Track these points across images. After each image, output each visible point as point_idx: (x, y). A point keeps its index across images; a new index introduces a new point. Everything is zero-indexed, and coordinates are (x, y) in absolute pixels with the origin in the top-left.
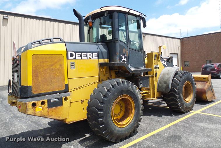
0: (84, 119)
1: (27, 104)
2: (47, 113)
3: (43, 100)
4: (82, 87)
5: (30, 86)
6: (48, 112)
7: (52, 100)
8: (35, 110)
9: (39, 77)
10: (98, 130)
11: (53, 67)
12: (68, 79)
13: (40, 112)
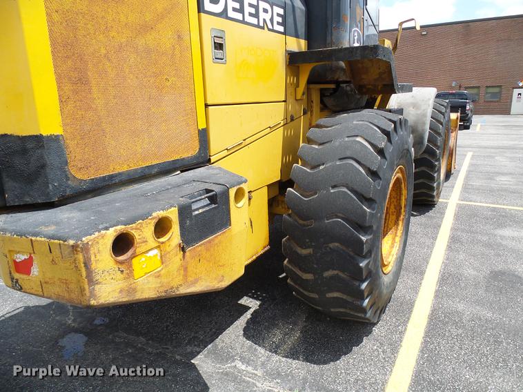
0: (254, 257)
1: (86, 249)
2: (182, 272)
3: (161, 214)
4: (248, 141)
5: (55, 139)
6: (186, 269)
7: (194, 207)
8: (130, 274)
9: (95, 90)
10: (345, 297)
11: (150, 39)
12: (207, 106)
13: (151, 279)
